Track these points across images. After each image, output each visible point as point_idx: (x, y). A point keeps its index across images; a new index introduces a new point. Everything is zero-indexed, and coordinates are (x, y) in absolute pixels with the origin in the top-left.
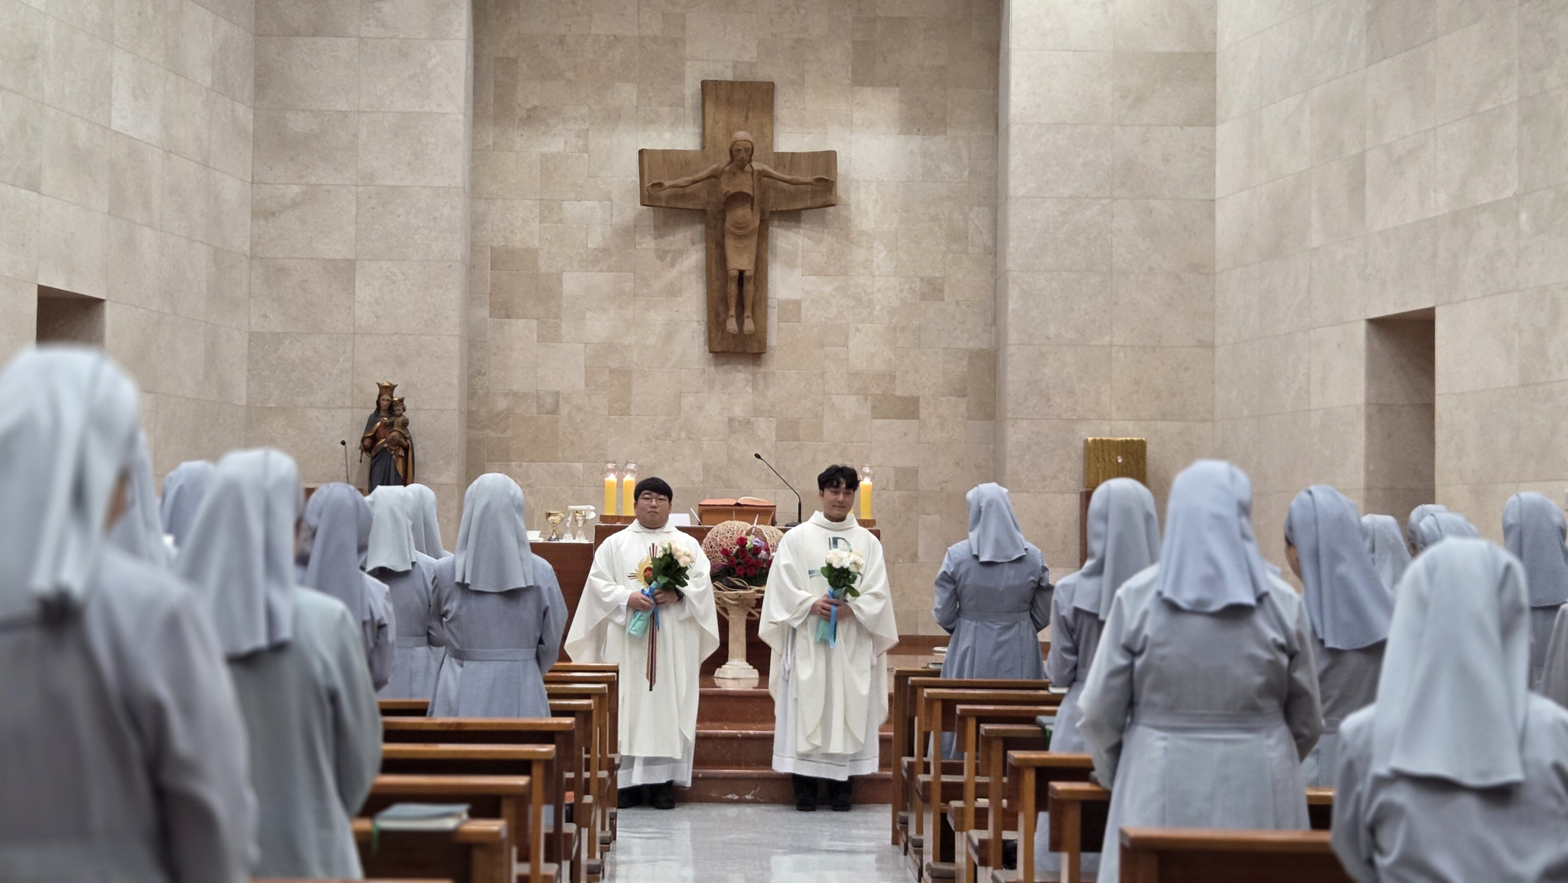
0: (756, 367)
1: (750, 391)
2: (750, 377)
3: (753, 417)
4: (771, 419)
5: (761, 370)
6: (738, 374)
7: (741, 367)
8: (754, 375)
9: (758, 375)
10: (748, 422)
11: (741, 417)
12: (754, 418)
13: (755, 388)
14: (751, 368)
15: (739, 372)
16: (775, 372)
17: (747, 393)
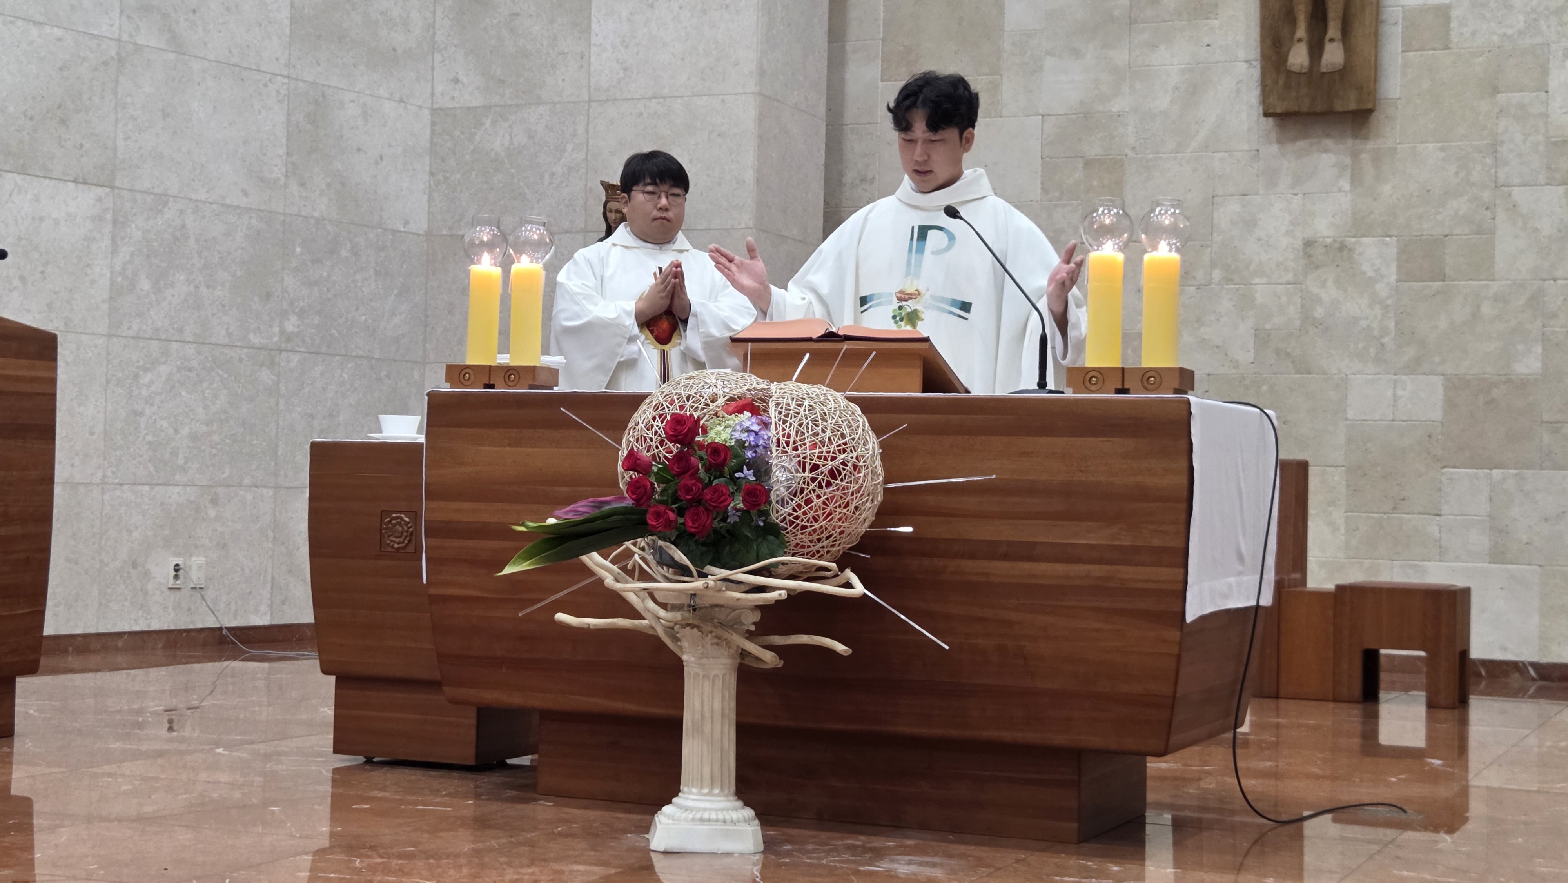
0: (1357, 141)
1: (1347, 186)
2: (1348, 161)
3: (1349, 237)
4: (1388, 239)
5: (1370, 145)
6: (1324, 156)
7: (1329, 142)
8: (1355, 155)
9: (1363, 156)
10: (1342, 247)
11: (1328, 237)
12: (1353, 240)
13: (1356, 179)
14: (1350, 142)
15: (1326, 151)
16: (1395, 149)
17: (1340, 190)
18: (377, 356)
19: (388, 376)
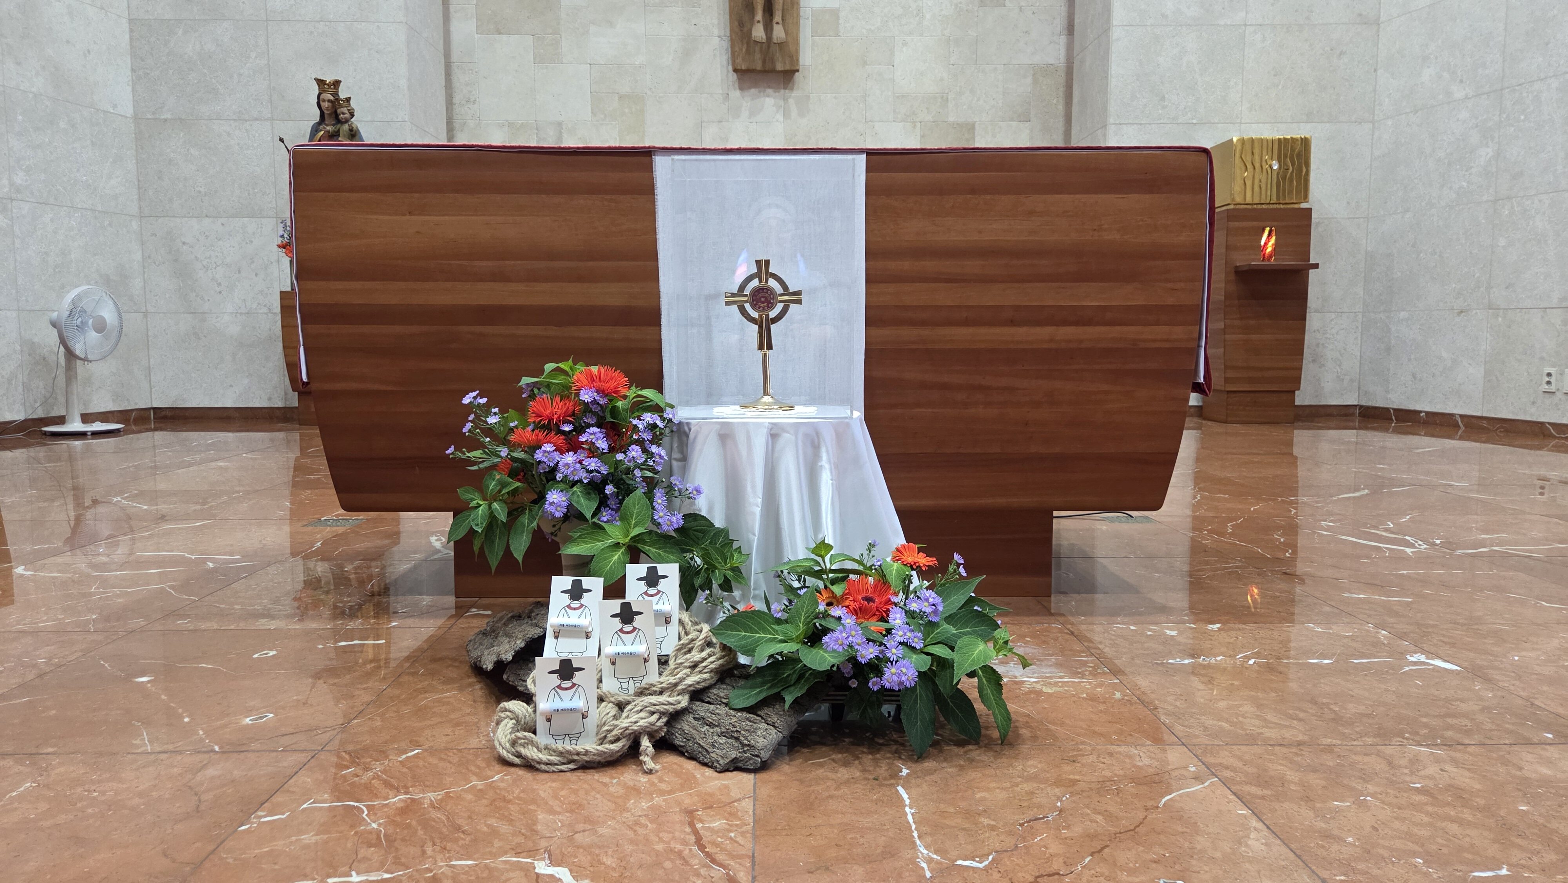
0: (787, 91)
1: (781, 119)
2: (782, 103)
5: (795, 94)
6: (767, 99)
7: (770, 91)
8: (785, 99)
9: (791, 101)
13: (787, 115)
14: (782, 91)
15: (768, 96)
16: (809, 96)
17: (777, 121)
18: (100, 209)
19: (110, 225)
